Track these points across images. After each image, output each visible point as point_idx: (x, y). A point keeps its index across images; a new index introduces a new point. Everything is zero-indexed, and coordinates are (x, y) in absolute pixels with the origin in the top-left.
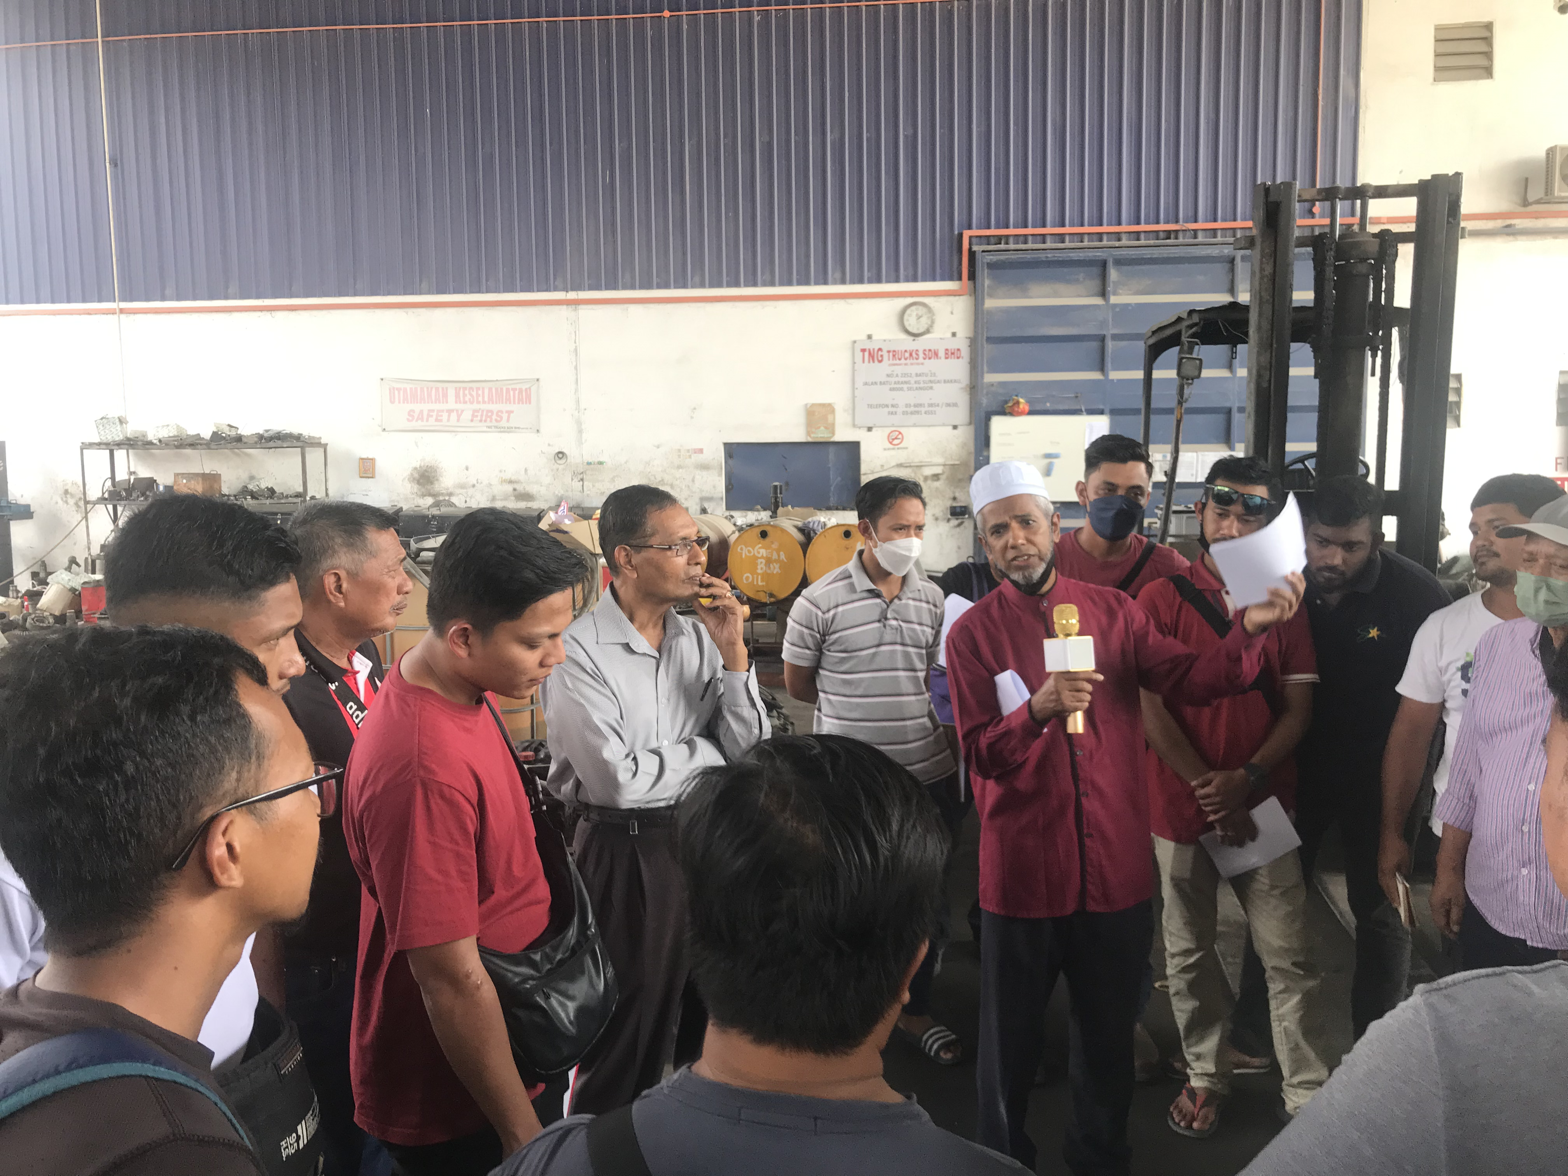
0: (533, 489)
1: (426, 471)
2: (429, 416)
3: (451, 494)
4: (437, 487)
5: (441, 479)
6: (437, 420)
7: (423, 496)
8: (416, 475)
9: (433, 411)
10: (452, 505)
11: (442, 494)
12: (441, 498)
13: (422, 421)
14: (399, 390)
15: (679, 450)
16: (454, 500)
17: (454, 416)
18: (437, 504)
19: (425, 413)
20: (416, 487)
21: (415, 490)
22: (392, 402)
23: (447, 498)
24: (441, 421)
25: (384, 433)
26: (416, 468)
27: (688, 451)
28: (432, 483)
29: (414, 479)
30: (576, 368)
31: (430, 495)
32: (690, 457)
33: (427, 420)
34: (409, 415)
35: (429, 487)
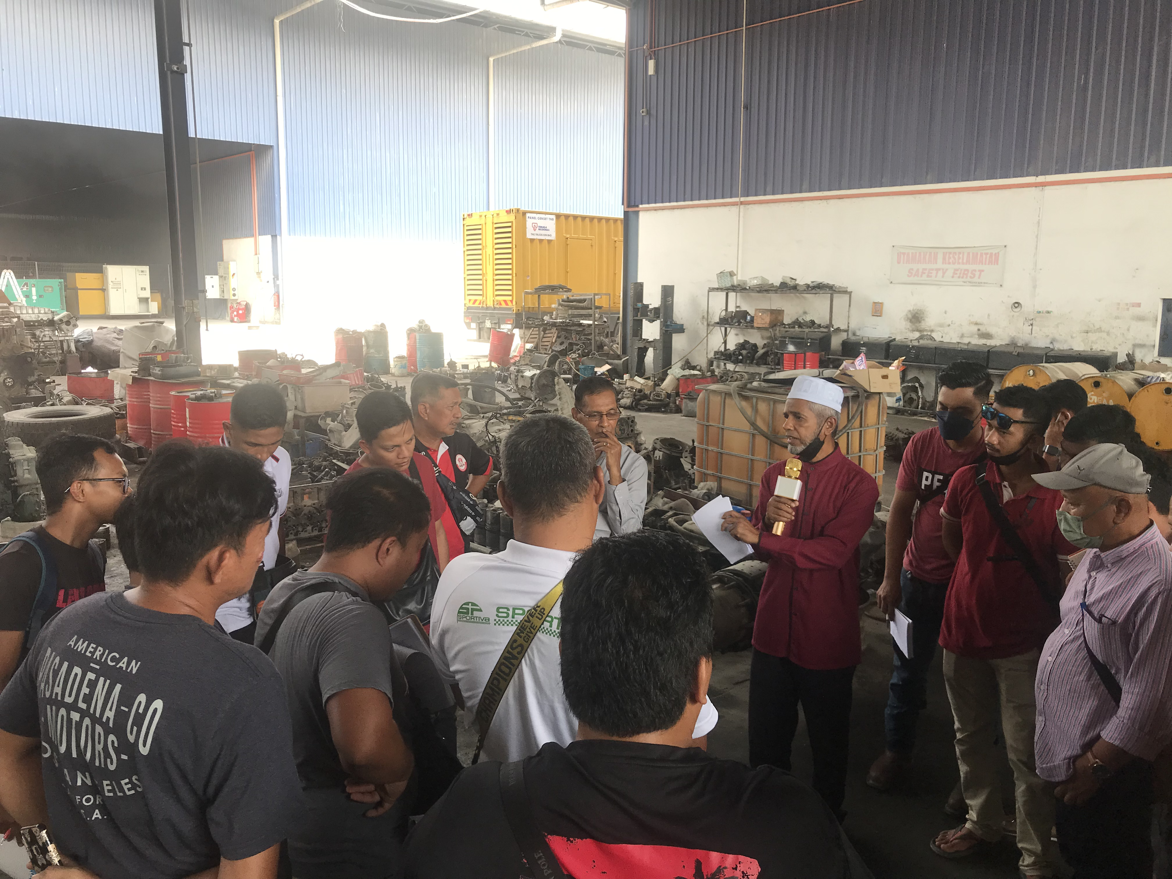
0: (992, 330)
1: (917, 313)
2: (923, 273)
3: (932, 331)
4: (923, 325)
5: (926, 319)
6: (928, 276)
7: (913, 331)
8: (910, 316)
9: (926, 269)
10: (932, 339)
11: (926, 330)
12: (925, 333)
13: (918, 276)
14: (904, 254)
15: (1119, 304)
16: (934, 335)
17: (940, 273)
18: (921, 337)
19: (921, 271)
20: (909, 325)
21: (908, 327)
22: (899, 263)
23: (929, 333)
24: (931, 277)
25: (892, 285)
26: (910, 311)
27: (1127, 304)
28: (920, 322)
29: (908, 318)
30: (1037, 237)
31: (918, 330)
32: (1128, 309)
33: (921, 276)
34: (909, 272)
35: (917, 325)
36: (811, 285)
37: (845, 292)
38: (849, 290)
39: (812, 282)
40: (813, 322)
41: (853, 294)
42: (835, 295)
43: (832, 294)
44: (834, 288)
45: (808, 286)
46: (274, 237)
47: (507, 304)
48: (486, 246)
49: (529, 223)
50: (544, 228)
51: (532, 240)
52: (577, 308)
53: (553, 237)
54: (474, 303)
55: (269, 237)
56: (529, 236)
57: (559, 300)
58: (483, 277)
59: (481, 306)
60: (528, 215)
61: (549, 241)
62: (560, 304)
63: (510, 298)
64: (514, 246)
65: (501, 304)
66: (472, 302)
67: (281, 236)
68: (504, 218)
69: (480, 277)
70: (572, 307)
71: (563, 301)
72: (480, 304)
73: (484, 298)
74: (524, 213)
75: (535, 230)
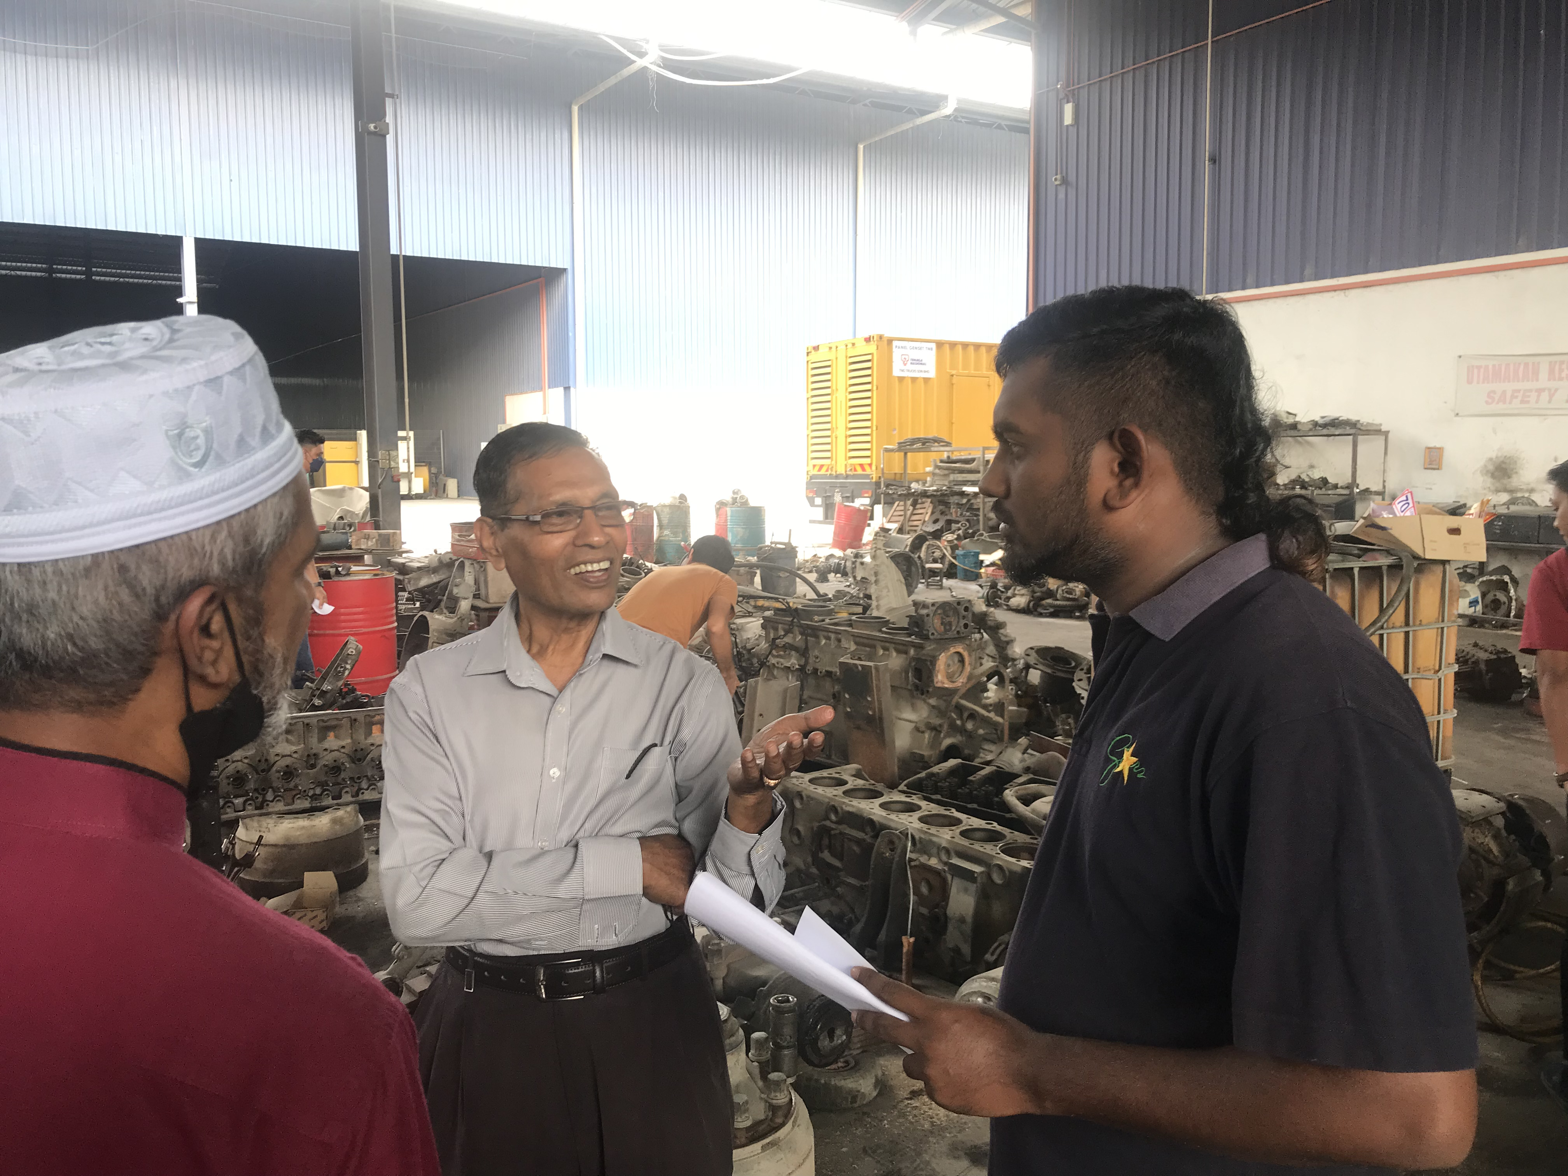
1: (1503, 462)
2: (1513, 397)
3: (1532, 491)
4: (1515, 482)
5: (1521, 472)
6: (1522, 402)
7: (1497, 491)
8: (1491, 467)
9: (1519, 391)
10: (1533, 503)
11: (1521, 490)
12: (1519, 495)
13: (1504, 403)
14: (1479, 368)
16: (1535, 497)
17: (1545, 396)
18: (1513, 502)
19: (1509, 394)
20: (1489, 481)
21: (1489, 485)
22: (1470, 382)
23: (1526, 495)
24: (1528, 402)
25: (1458, 418)
26: (1491, 459)
28: (1509, 477)
29: (1488, 471)
31: (1506, 490)
33: (1510, 403)
34: (1489, 396)
35: (1505, 481)
36: (1321, 421)
37: (1375, 431)
38: (1384, 428)
39: (1323, 417)
40: (1324, 481)
41: (1390, 436)
42: (1360, 437)
43: (1355, 435)
44: (1358, 426)
45: (1315, 424)
46: (567, 389)
47: (864, 470)
48: (837, 390)
49: (897, 354)
50: (919, 362)
51: (901, 379)
52: (962, 471)
53: (932, 374)
54: (819, 470)
55: (562, 389)
56: (896, 372)
57: (935, 460)
58: (832, 433)
59: (828, 473)
60: (895, 343)
61: (926, 380)
62: (937, 467)
63: (868, 461)
64: (875, 388)
65: (855, 470)
66: (817, 468)
67: (575, 388)
68: (863, 348)
69: (828, 433)
70: (954, 471)
71: (942, 461)
72: (827, 471)
73: (834, 462)
74: (890, 341)
75: (905, 365)
